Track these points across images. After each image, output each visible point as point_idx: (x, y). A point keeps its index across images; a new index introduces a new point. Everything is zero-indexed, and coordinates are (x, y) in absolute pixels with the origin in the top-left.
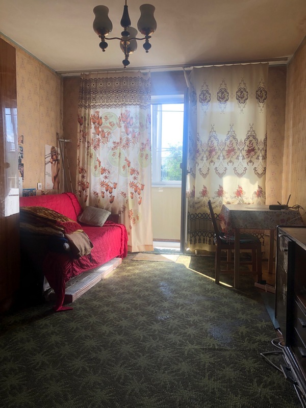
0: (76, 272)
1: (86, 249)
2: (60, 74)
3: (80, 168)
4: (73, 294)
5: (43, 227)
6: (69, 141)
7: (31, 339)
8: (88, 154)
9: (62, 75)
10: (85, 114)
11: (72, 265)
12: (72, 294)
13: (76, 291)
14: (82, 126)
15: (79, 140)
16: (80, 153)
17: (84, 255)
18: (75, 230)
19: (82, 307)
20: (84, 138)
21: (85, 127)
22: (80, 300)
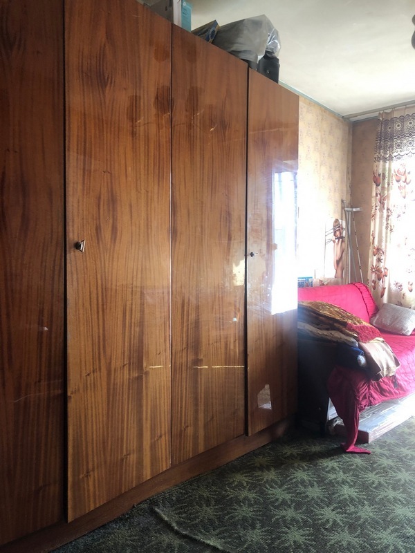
0: (374, 399)
1: (388, 368)
2: (348, 118)
3: (374, 248)
4: (370, 432)
5: (328, 329)
6: (358, 209)
7: (315, 483)
8: (387, 227)
9: (351, 119)
10: (384, 169)
11: (369, 389)
12: (368, 431)
13: (373, 427)
14: (380, 187)
15: (374, 208)
16: (375, 226)
17: (387, 375)
18: (372, 338)
19: (386, 452)
20: (382, 203)
21: (383, 188)
22: (381, 443)
